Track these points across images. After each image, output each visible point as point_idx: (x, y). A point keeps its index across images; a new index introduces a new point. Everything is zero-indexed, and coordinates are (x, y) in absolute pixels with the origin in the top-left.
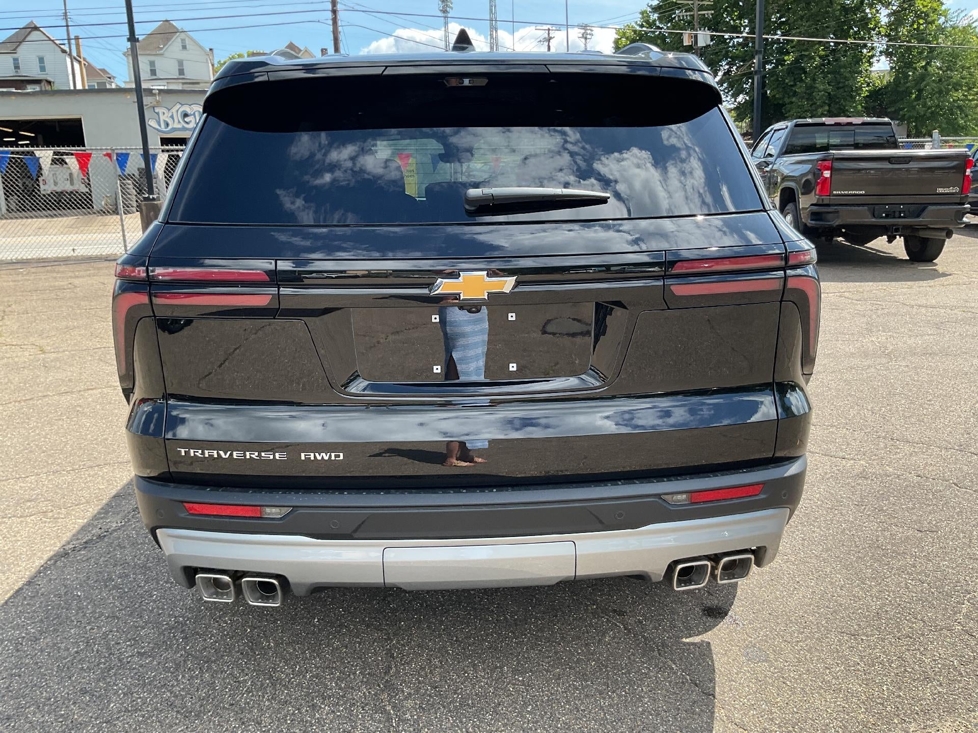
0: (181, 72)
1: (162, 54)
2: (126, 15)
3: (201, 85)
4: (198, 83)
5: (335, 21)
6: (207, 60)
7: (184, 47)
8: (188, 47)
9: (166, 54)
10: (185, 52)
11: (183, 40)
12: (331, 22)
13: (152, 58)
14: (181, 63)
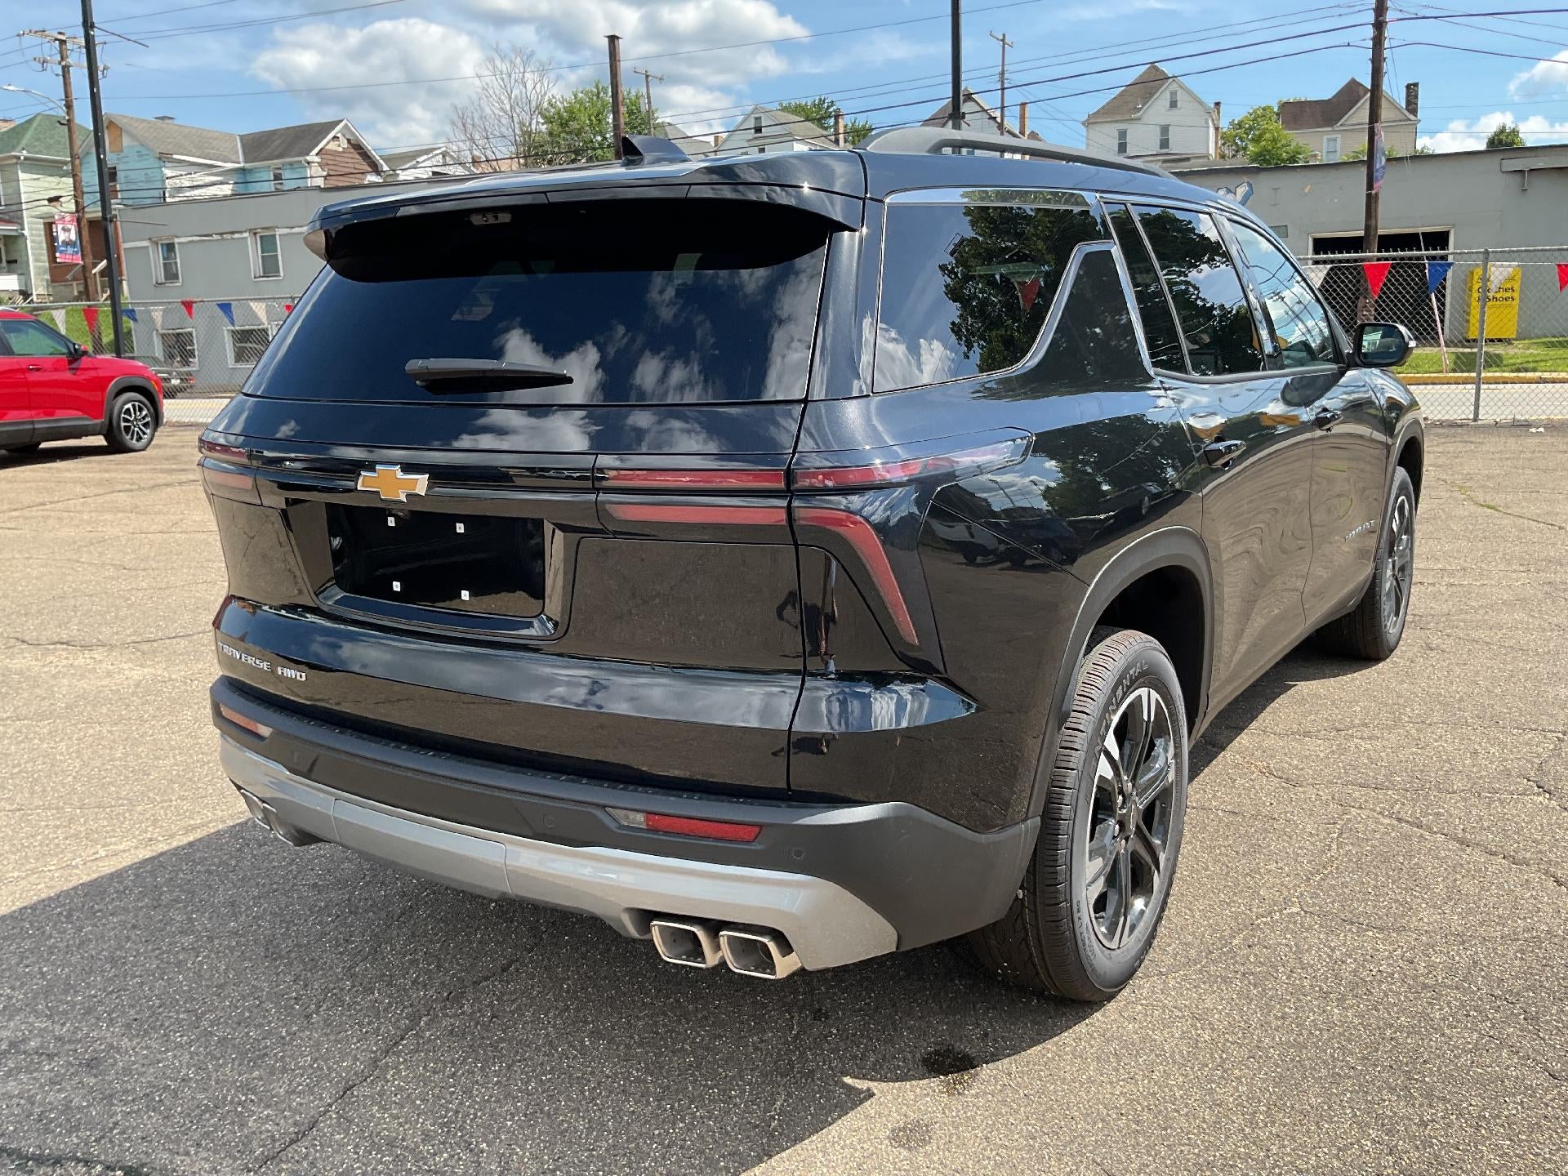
0: (1165, 143)
1: (1139, 119)
2: (951, 85)
3: (1192, 161)
4: (1188, 159)
5: (1378, 42)
6: (1207, 123)
7: (1173, 104)
8: (1179, 104)
9: (1145, 119)
10: (1175, 111)
11: (1174, 94)
12: (1370, 44)
13: (1122, 126)
14: (1165, 129)
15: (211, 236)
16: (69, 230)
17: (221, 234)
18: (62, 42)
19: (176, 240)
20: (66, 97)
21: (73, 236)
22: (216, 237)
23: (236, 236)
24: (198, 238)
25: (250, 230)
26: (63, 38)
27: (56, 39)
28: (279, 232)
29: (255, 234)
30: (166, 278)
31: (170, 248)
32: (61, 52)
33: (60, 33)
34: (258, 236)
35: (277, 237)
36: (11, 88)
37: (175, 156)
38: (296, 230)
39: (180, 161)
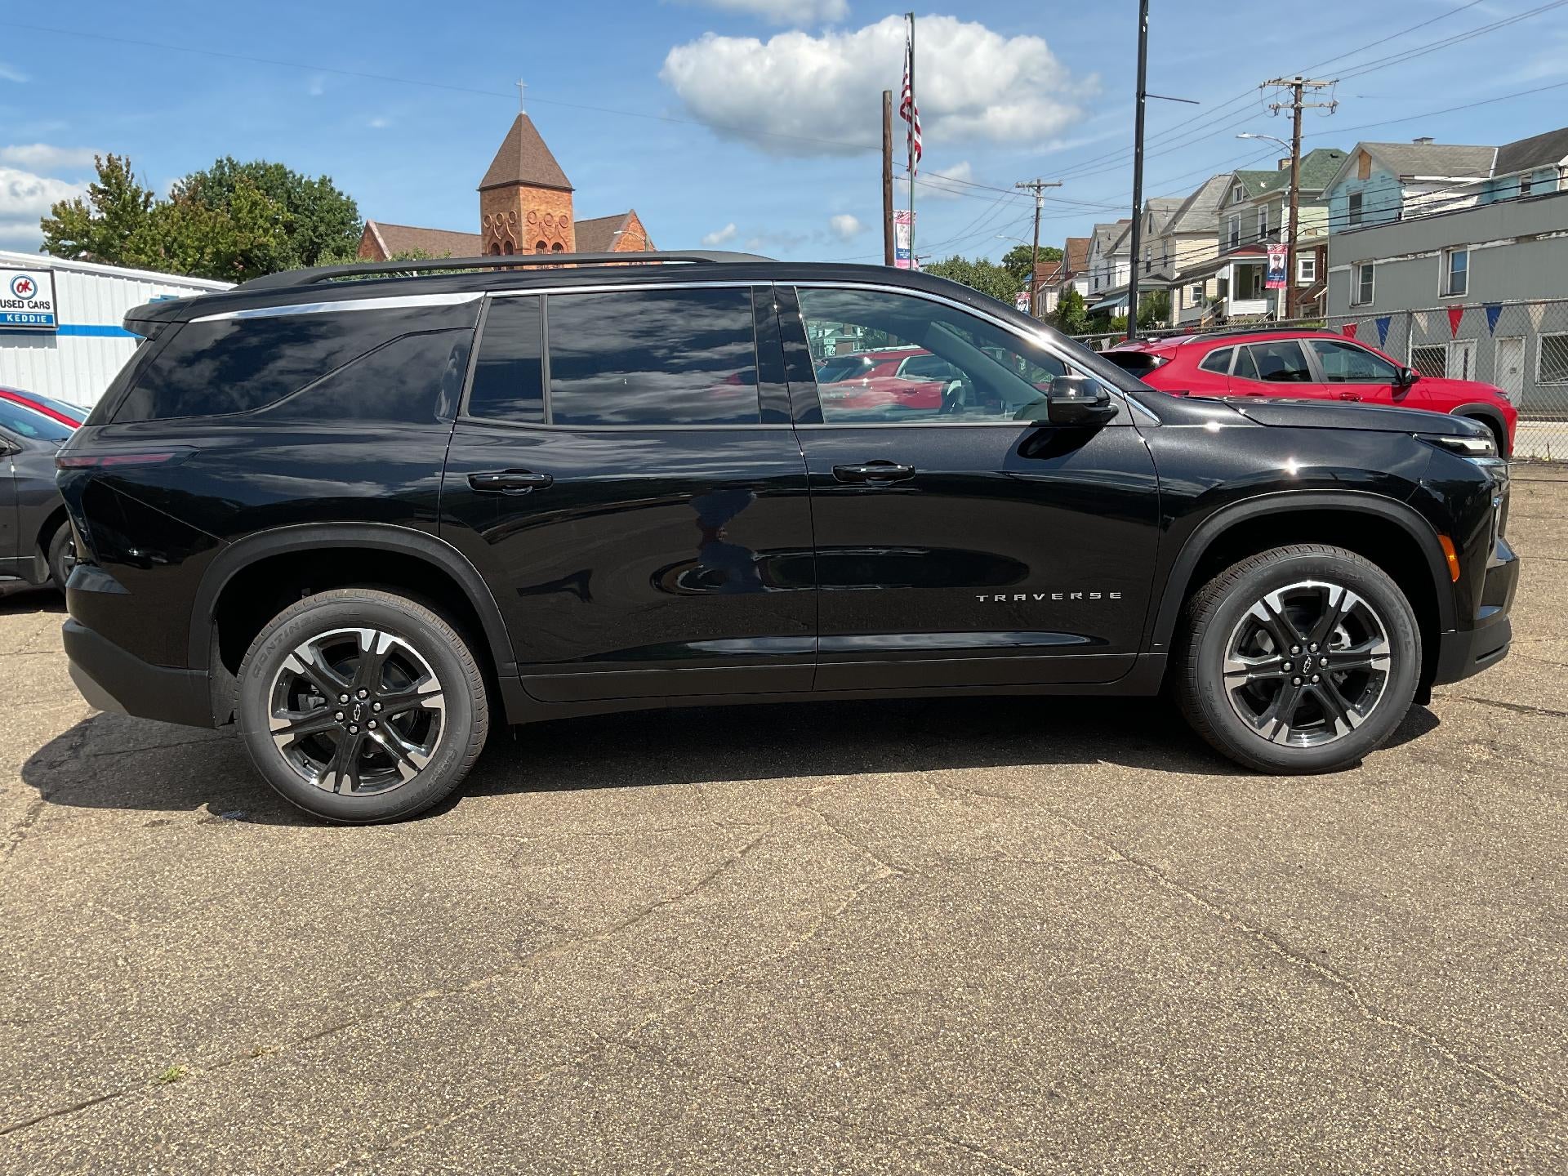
15: (1406, 256)
16: (1279, 259)
17: (1415, 254)
18: (1299, 86)
19: (1375, 262)
20: (1295, 136)
21: (1282, 264)
22: (1410, 257)
23: (1429, 255)
24: (1395, 259)
25: (1442, 249)
26: (1299, 82)
27: (1293, 85)
28: (1471, 248)
29: (1448, 252)
30: (1362, 300)
31: (1368, 272)
32: (1296, 96)
33: (1297, 79)
34: (1451, 253)
35: (1468, 254)
36: (1245, 136)
37: (1416, 178)
38: (1488, 245)
39: (1422, 182)
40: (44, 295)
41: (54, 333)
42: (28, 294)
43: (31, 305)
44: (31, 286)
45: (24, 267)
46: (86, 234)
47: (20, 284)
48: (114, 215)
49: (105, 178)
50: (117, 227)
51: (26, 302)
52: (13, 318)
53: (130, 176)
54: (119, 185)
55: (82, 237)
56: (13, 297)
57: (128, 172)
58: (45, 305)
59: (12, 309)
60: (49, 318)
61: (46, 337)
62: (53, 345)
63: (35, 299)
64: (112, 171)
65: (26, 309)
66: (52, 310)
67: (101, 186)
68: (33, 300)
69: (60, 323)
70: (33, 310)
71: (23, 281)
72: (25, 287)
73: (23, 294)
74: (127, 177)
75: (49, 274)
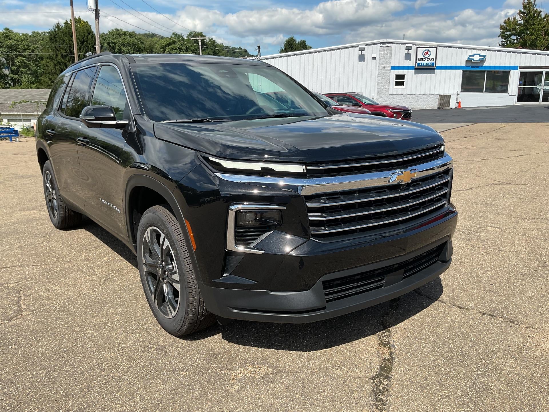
40: (433, 56)
41: (434, 69)
42: (428, 55)
43: (428, 59)
44: (429, 53)
45: (429, 46)
46: (514, 29)
47: (426, 52)
48: (526, 21)
49: (525, 7)
50: (527, 26)
51: (426, 58)
52: (421, 64)
53: (535, 5)
54: (529, 10)
55: (513, 30)
56: (422, 57)
57: (534, 4)
58: (433, 59)
59: (422, 61)
60: (433, 64)
61: (432, 70)
62: (434, 73)
63: (430, 57)
64: (528, 4)
65: (426, 61)
66: (434, 61)
67: (523, 10)
68: (429, 58)
69: (436, 65)
70: (428, 61)
71: (427, 51)
72: (427, 53)
73: (426, 56)
74: (534, 6)
75: (436, 48)
